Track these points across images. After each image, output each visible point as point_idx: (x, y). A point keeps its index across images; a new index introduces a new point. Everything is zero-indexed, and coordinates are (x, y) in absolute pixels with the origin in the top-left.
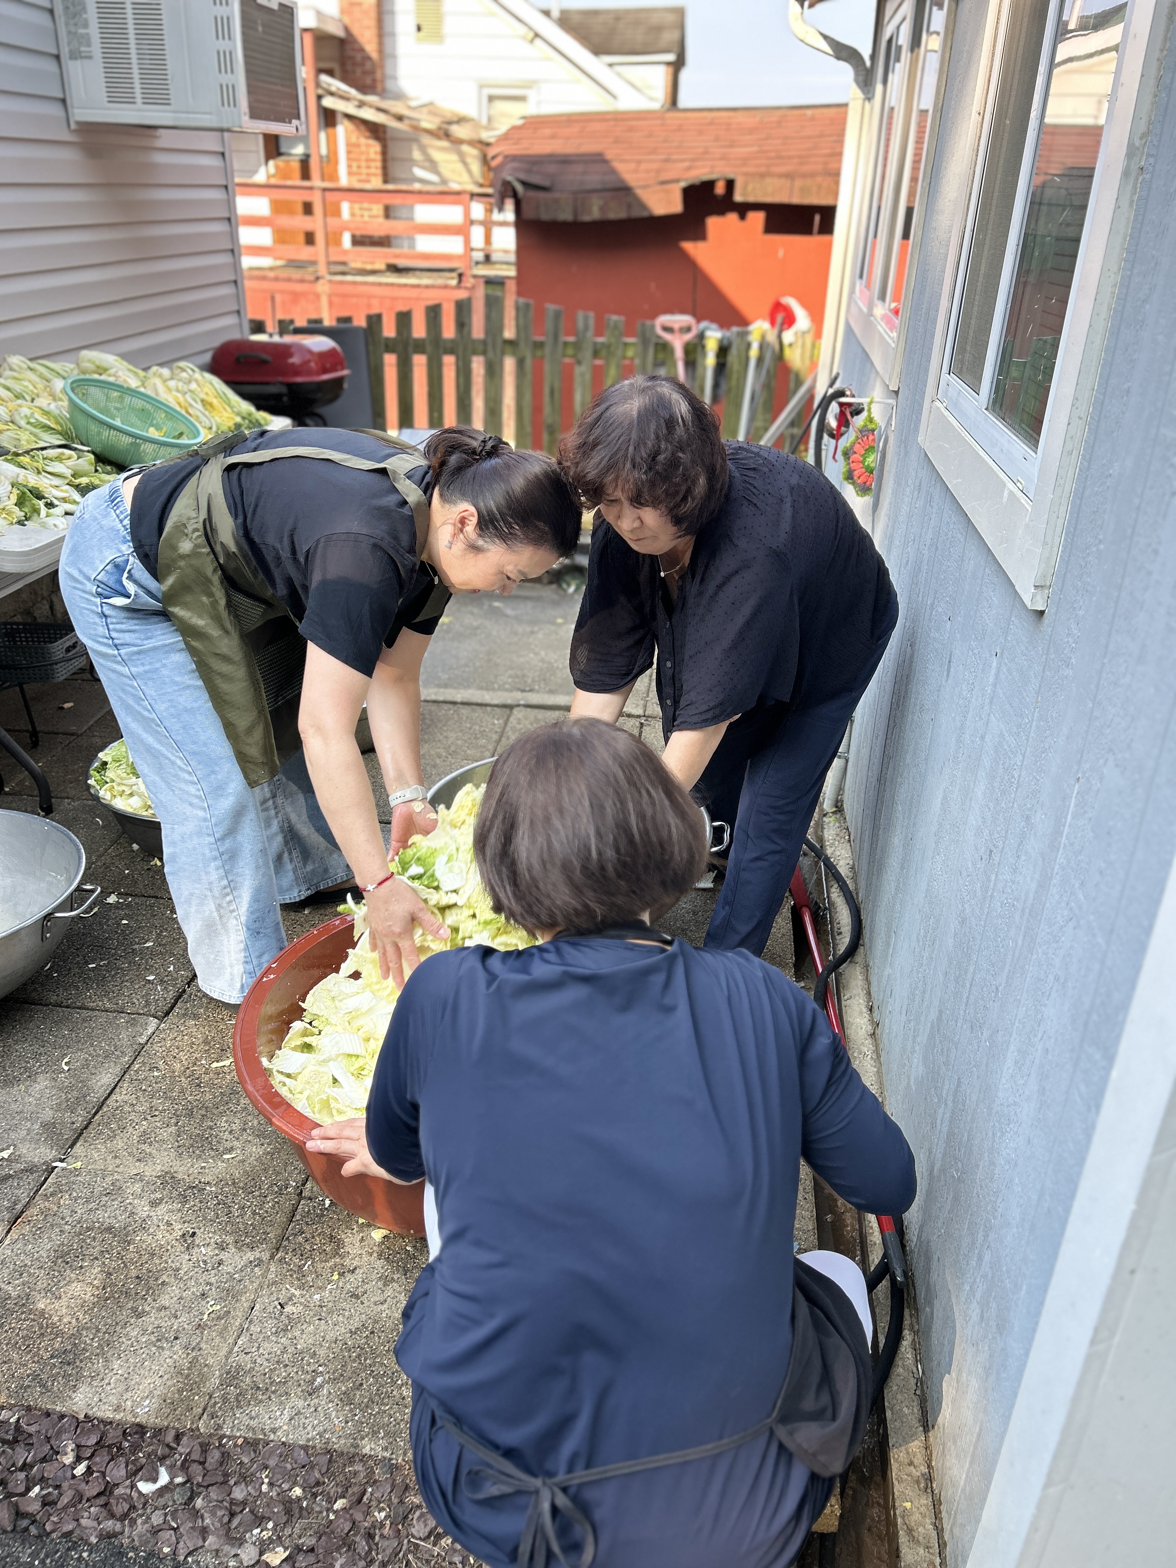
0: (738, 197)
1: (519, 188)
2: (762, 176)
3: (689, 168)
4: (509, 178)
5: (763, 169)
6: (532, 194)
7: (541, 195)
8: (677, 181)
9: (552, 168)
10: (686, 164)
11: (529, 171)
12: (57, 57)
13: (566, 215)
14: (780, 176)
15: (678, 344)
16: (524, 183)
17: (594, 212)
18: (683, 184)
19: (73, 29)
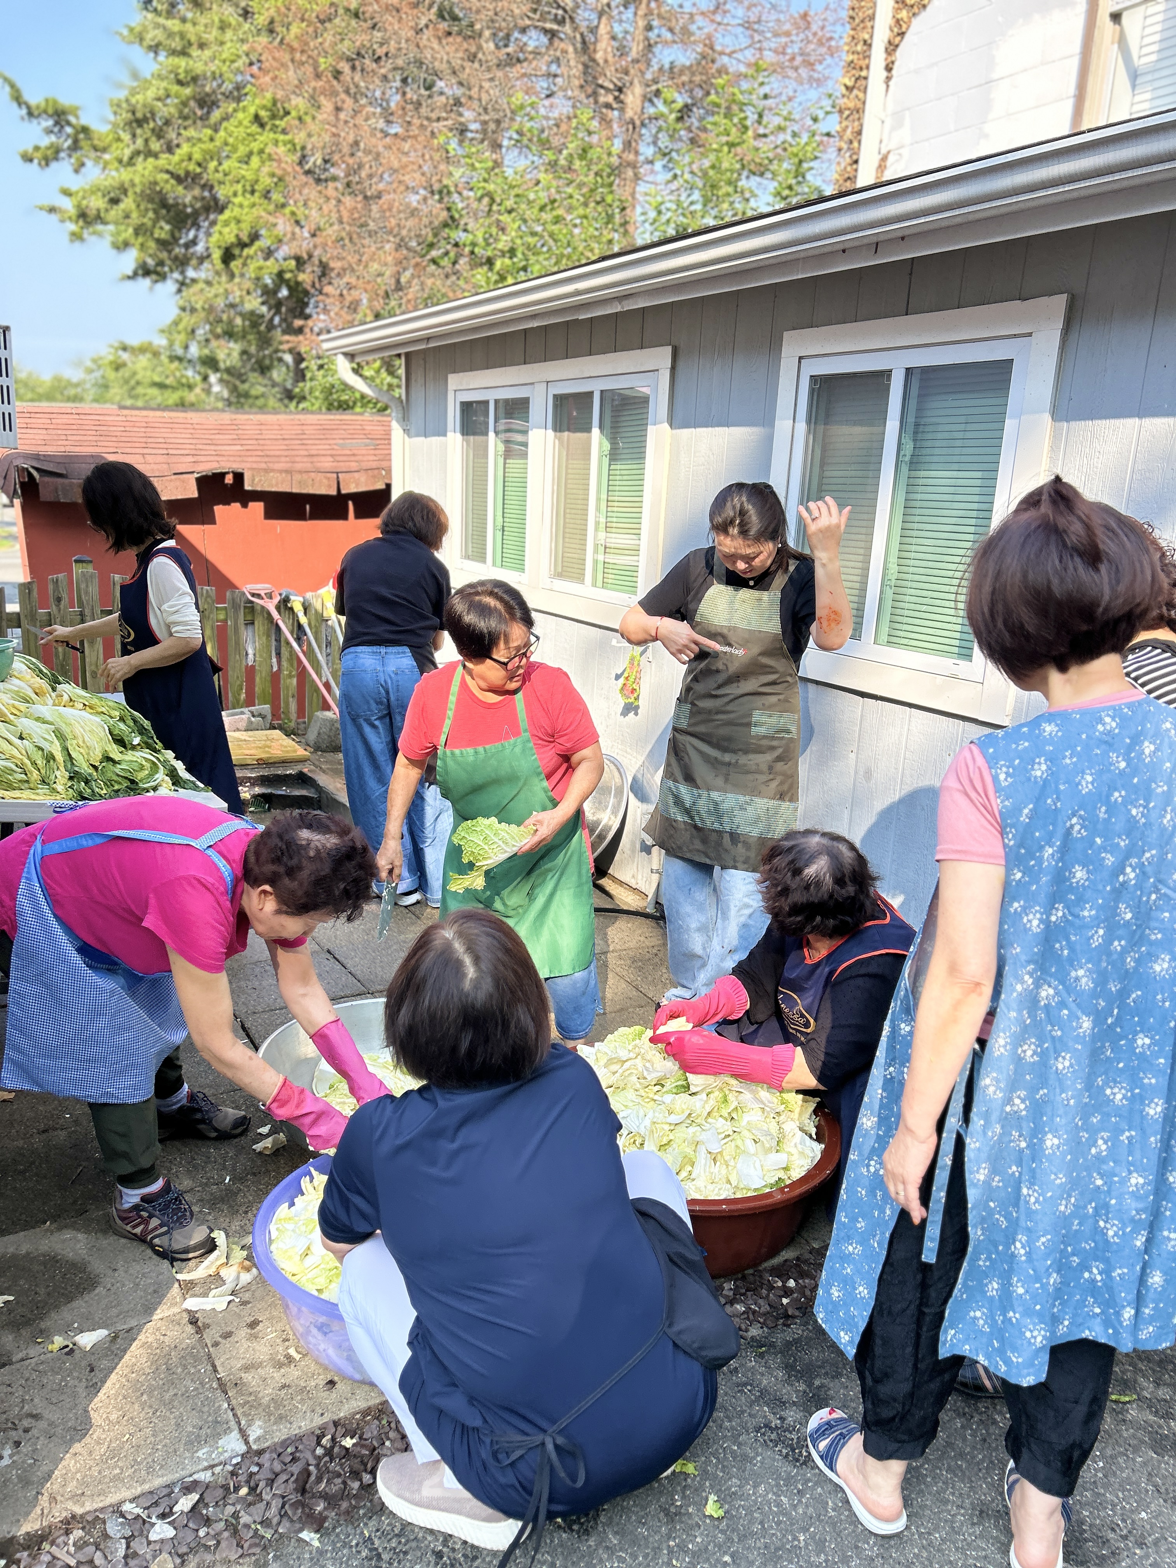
0: (247, 487)
2: (267, 471)
3: (195, 463)
4: (25, 466)
5: (264, 466)
8: (191, 473)
9: (59, 457)
14: (281, 471)
15: (271, 606)
16: (38, 470)
18: (198, 475)
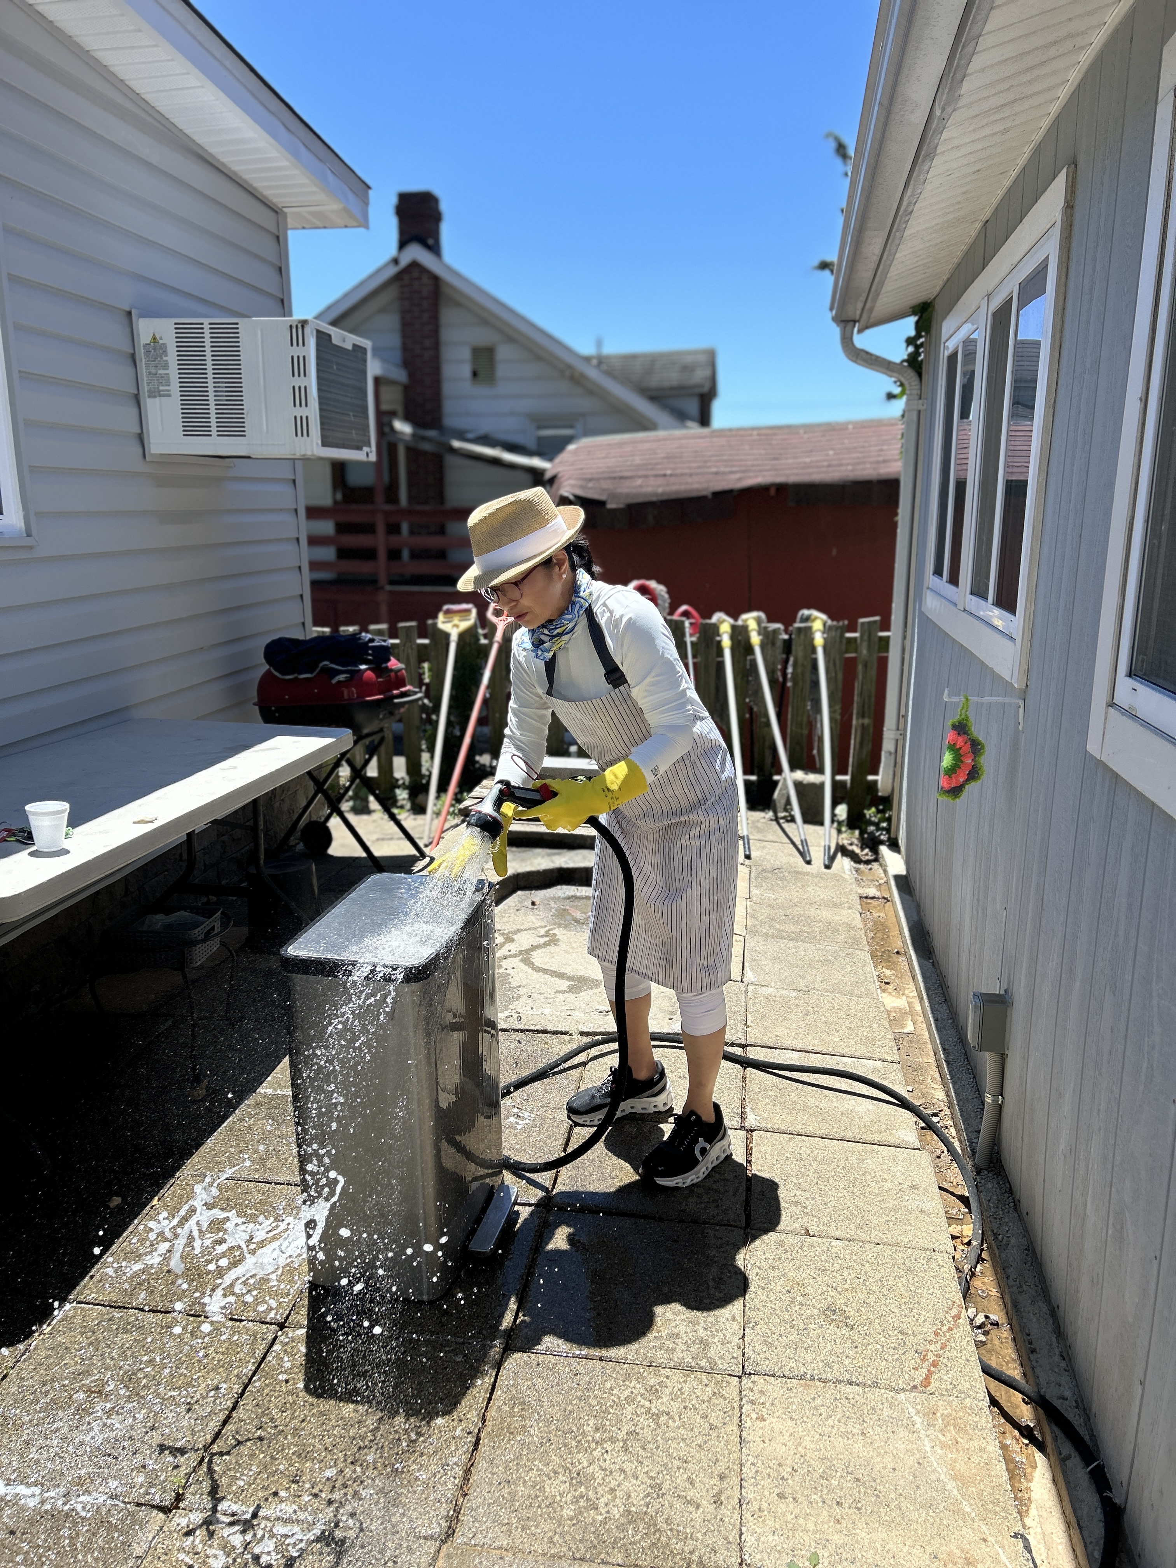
0: (791, 503)
4: (566, 494)
12: (137, 397)
17: (649, 521)
19: (153, 370)
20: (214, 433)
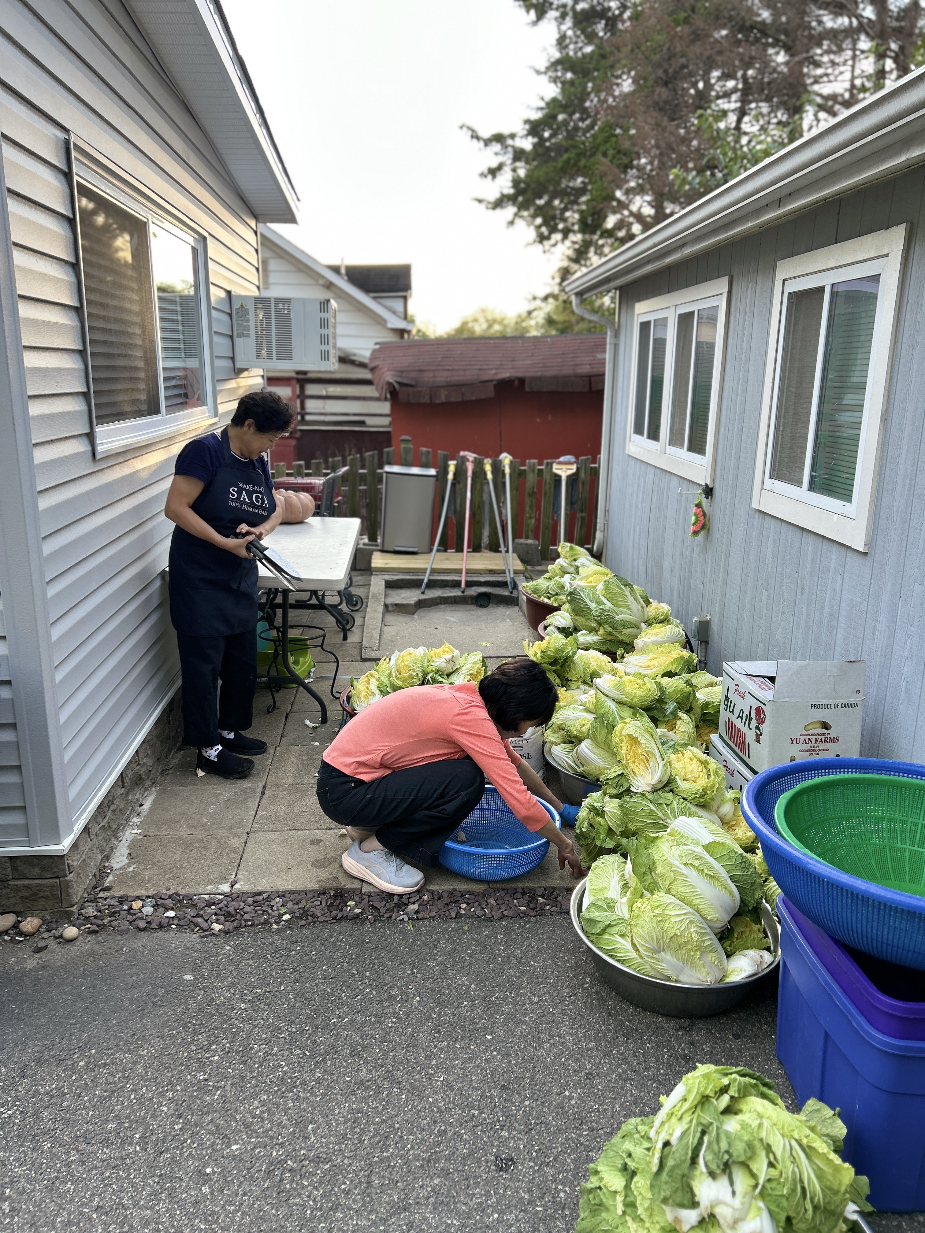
0: (528, 390)
1: (397, 386)
2: (541, 377)
3: (496, 374)
4: (391, 381)
5: (540, 374)
6: (404, 389)
7: (410, 389)
8: (492, 381)
9: (414, 375)
10: (494, 372)
11: (400, 377)
12: (231, 337)
13: (426, 400)
14: (550, 377)
16: (399, 383)
17: (443, 397)
18: (495, 382)
19: (240, 323)
20: (274, 357)
